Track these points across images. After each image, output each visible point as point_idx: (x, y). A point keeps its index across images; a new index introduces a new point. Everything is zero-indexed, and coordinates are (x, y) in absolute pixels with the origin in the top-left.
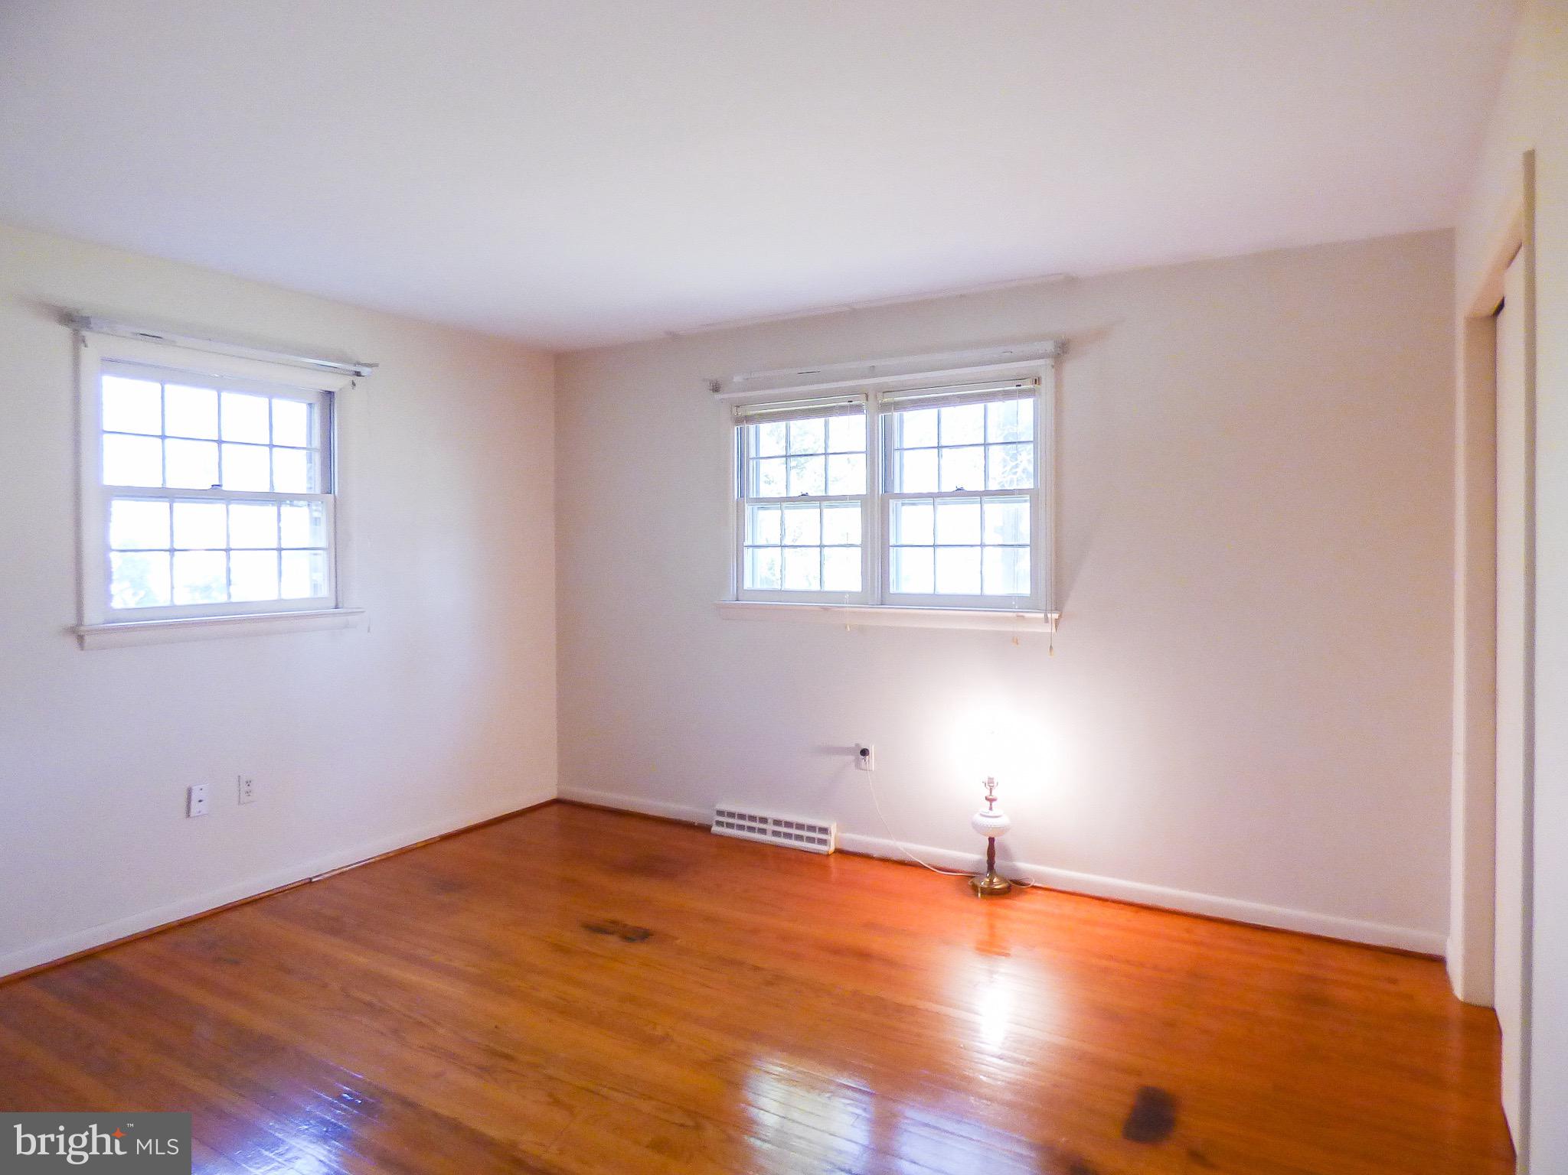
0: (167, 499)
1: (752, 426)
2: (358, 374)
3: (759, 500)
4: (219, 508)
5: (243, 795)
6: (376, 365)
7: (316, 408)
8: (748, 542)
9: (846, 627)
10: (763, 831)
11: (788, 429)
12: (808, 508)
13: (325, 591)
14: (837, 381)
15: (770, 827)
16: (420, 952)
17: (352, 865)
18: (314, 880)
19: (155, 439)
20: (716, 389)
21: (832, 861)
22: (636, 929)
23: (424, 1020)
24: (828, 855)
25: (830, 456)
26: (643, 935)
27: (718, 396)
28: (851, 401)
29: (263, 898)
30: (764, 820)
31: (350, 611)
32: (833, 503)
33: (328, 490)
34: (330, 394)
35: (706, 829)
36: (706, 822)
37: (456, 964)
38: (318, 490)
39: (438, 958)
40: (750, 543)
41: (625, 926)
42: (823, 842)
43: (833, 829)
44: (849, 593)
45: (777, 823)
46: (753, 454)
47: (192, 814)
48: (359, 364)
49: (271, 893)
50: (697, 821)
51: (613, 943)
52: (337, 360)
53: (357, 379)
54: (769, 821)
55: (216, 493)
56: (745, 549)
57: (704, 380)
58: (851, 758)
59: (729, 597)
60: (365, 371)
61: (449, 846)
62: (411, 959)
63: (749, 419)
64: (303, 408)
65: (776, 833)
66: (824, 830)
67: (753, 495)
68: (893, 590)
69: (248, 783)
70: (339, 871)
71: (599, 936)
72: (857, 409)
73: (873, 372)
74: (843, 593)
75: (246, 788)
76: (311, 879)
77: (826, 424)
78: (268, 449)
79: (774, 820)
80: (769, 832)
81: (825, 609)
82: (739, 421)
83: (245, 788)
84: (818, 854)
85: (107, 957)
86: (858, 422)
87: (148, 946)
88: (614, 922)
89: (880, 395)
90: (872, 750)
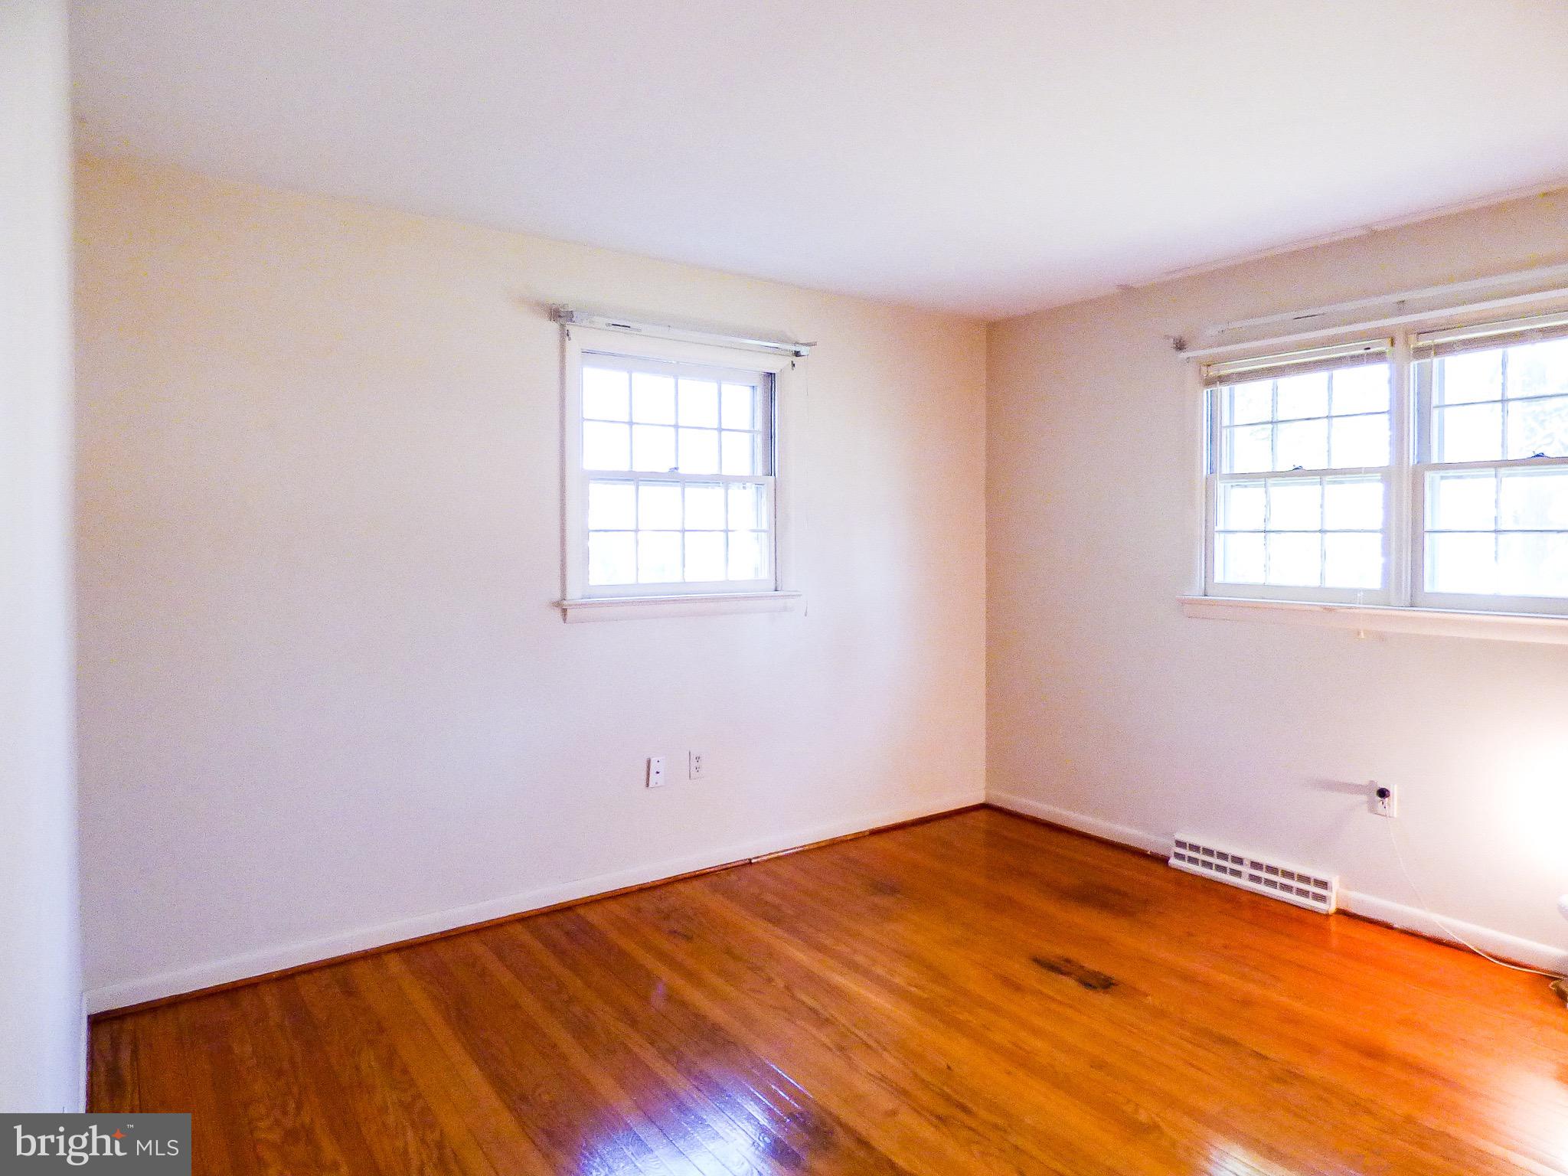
0: (632, 482)
1: (1226, 387)
2: (797, 354)
3: (1233, 476)
4: (675, 491)
5: (693, 769)
6: (815, 344)
7: (758, 390)
8: (1220, 527)
9: (1359, 633)
10: (1237, 873)
11: (1275, 389)
12: (1303, 484)
13: (766, 574)
14: (1350, 323)
15: (1246, 870)
16: (860, 959)
17: (787, 850)
18: (753, 861)
19: (623, 425)
20: (1180, 346)
21: (1333, 925)
22: (1096, 975)
23: (871, 1042)
24: (1327, 916)
25: (1334, 419)
26: (1104, 984)
27: (1183, 355)
28: (1369, 348)
29: (708, 873)
30: (1239, 860)
31: (789, 593)
32: (1340, 478)
33: (771, 472)
34: (771, 376)
35: (1164, 860)
36: (1162, 852)
37: (898, 980)
38: (760, 470)
39: (879, 971)
40: (1222, 529)
41: (1082, 967)
42: (1322, 898)
43: (1335, 882)
44: (1366, 591)
45: (1256, 865)
46: (1226, 422)
47: (650, 786)
48: (796, 343)
49: (716, 869)
50: (1150, 849)
51: (1070, 984)
52: (779, 341)
53: (796, 360)
54: (1245, 862)
55: (673, 477)
56: (1217, 535)
57: (1167, 337)
58: (1364, 798)
59: (1195, 592)
60: (803, 350)
61: (880, 843)
62: (853, 967)
63: (1222, 380)
64: (748, 391)
65: (1255, 879)
66: (1323, 884)
67: (1226, 470)
68: (1427, 588)
69: (698, 759)
70: (776, 855)
71: (1053, 975)
72: (1380, 356)
73: (1402, 307)
74: (1355, 591)
75: (696, 764)
76: (750, 860)
77: (1331, 378)
78: (716, 432)
79: (1252, 862)
80: (1245, 876)
81: (1329, 610)
82: (1210, 382)
83: (694, 763)
84: (1313, 912)
85: (581, 911)
86: (1380, 372)
87: (614, 906)
88: (1068, 961)
89: (1413, 337)
90: (1394, 790)
